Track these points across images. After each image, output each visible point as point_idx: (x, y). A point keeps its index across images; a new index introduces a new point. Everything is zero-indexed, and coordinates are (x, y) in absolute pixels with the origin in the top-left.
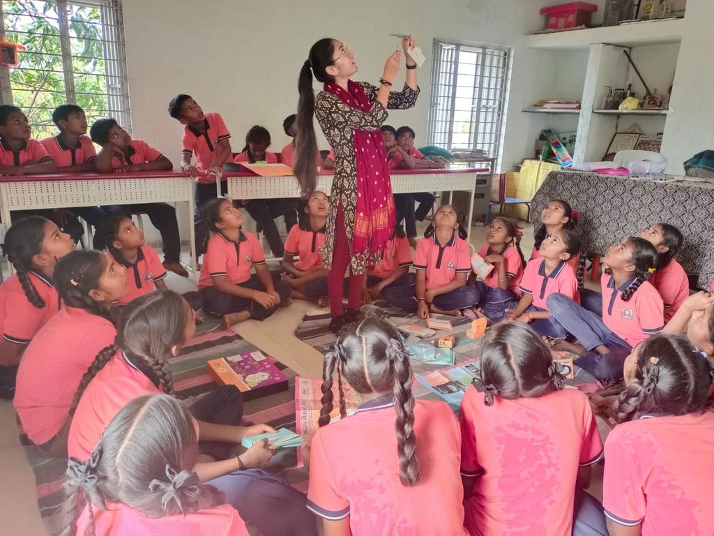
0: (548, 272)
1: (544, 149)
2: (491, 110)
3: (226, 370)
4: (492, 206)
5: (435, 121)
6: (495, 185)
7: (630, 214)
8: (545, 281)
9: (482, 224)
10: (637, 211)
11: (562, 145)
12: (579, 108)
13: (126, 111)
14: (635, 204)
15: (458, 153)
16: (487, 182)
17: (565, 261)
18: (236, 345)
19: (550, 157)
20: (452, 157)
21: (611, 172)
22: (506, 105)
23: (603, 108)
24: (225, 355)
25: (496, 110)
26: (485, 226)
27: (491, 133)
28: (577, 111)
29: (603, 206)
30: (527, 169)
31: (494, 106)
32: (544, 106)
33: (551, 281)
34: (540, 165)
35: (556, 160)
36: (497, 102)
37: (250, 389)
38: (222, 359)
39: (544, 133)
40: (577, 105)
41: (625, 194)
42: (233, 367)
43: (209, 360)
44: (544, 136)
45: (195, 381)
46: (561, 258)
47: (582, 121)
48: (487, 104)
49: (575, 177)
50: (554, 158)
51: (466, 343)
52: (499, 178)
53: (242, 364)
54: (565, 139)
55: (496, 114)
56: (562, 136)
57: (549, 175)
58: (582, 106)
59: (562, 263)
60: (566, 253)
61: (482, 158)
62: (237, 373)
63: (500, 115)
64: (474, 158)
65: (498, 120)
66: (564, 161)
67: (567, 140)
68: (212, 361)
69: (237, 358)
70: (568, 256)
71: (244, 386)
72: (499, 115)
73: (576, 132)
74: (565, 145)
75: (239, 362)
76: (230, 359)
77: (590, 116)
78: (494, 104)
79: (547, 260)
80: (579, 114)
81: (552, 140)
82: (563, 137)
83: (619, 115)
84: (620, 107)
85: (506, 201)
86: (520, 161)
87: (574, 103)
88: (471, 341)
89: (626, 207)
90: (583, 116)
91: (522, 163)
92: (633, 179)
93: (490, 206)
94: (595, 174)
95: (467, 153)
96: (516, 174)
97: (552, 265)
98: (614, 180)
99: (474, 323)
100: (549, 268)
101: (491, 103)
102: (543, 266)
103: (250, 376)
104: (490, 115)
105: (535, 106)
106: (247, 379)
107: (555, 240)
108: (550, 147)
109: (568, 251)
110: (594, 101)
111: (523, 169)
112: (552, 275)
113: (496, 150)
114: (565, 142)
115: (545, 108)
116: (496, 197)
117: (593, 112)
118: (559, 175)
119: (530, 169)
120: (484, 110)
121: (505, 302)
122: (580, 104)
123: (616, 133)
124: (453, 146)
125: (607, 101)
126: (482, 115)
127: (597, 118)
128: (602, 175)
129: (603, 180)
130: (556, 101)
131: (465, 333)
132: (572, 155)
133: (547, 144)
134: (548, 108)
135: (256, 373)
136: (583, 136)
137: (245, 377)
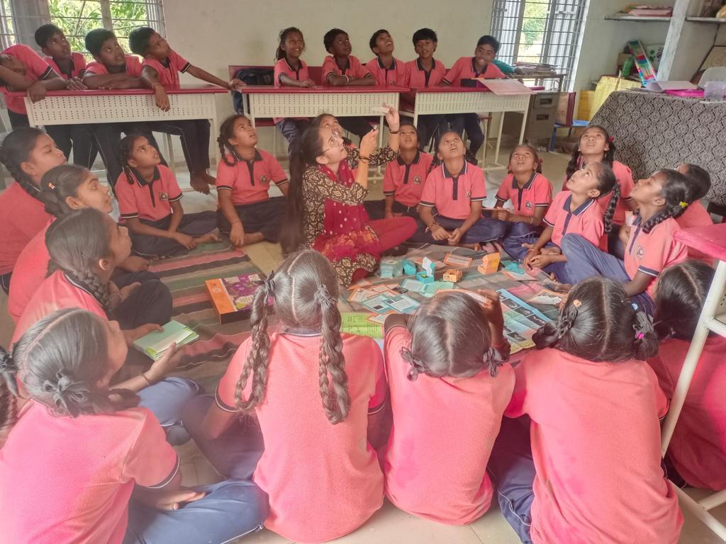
0: (573, 208)
1: (627, 64)
2: (569, 17)
3: (220, 290)
4: (558, 129)
5: (501, 30)
6: (563, 105)
7: (694, 144)
8: (569, 217)
9: (545, 149)
10: (702, 141)
11: (647, 60)
12: (670, 14)
13: (161, 21)
14: (701, 132)
15: (521, 67)
16: (553, 101)
17: (594, 198)
18: (243, 266)
19: (632, 74)
20: (513, 73)
21: (683, 94)
22: (586, 11)
23: (699, 15)
24: (223, 276)
25: (574, 17)
26: (547, 151)
27: (566, 45)
28: (667, 19)
29: (666, 134)
30: (604, 88)
31: (572, 13)
32: (630, 13)
33: (574, 219)
34: (618, 82)
35: (638, 77)
36: (576, 8)
37: (236, 310)
38: (220, 280)
39: (629, 45)
40: (668, 11)
41: (692, 120)
42: (228, 288)
43: (208, 280)
44: (629, 49)
45: (192, 299)
46: (590, 194)
47: (671, 31)
48: (565, 10)
49: (638, 98)
50: (637, 75)
51: (475, 278)
52: (567, 97)
53: (238, 286)
54: (652, 52)
55: (573, 22)
56: (650, 48)
57: (610, 96)
58: (674, 12)
59: (589, 200)
60: (595, 190)
61: (548, 73)
62: (230, 293)
63: (578, 23)
64: (540, 73)
65: (575, 30)
66: (646, 78)
67: (655, 54)
68: (210, 281)
69: (235, 280)
70: (597, 193)
71: (232, 307)
72: (576, 23)
73: (664, 44)
74: (652, 59)
75: (236, 284)
76: (227, 280)
77: (682, 24)
78: (572, 10)
79: (573, 194)
80: (669, 22)
81: (638, 53)
82: (651, 50)
83: (719, 24)
84: (718, 14)
85: (575, 124)
86: (598, 78)
87: (667, 9)
88: (482, 277)
89: (691, 136)
90: (673, 25)
91: (598, 81)
92: (703, 102)
93: (555, 129)
94: (662, 96)
95: (532, 67)
96: (590, 93)
97: (578, 200)
98: (681, 104)
99: (486, 258)
100: (575, 204)
101: (569, 8)
102: (569, 200)
103: (242, 298)
104: (567, 23)
105: (621, 12)
106: (238, 301)
107: (588, 173)
108: (634, 62)
109: (598, 188)
110: (689, 7)
111: (599, 87)
112: (577, 212)
113: (570, 65)
114: (653, 56)
115: (632, 15)
116: (563, 119)
117: (686, 20)
118: (621, 96)
119: (607, 87)
120: (560, 17)
121: (527, 237)
122: (672, 10)
123: (714, 46)
124: (519, 60)
125: (704, 7)
126: (558, 23)
127: (690, 27)
128: (670, 98)
129: (670, 103)
130: (645, 7)
131: (476, 268)
132: (656, 71)
133: (630, 58)
134: (634, 15)
135: (247, 295)
136: (671, 50)
137: (236, 299)
